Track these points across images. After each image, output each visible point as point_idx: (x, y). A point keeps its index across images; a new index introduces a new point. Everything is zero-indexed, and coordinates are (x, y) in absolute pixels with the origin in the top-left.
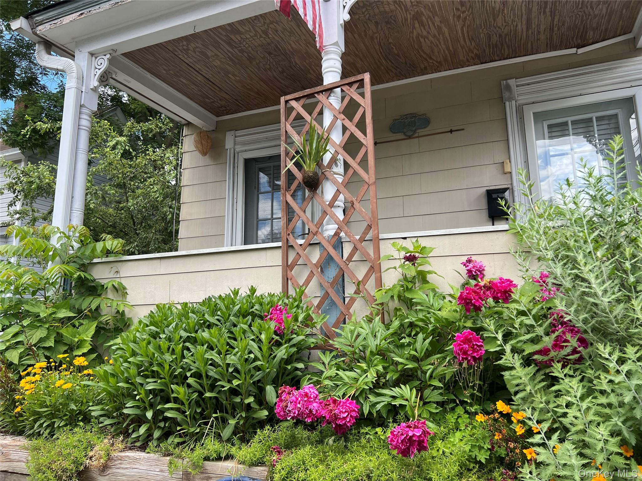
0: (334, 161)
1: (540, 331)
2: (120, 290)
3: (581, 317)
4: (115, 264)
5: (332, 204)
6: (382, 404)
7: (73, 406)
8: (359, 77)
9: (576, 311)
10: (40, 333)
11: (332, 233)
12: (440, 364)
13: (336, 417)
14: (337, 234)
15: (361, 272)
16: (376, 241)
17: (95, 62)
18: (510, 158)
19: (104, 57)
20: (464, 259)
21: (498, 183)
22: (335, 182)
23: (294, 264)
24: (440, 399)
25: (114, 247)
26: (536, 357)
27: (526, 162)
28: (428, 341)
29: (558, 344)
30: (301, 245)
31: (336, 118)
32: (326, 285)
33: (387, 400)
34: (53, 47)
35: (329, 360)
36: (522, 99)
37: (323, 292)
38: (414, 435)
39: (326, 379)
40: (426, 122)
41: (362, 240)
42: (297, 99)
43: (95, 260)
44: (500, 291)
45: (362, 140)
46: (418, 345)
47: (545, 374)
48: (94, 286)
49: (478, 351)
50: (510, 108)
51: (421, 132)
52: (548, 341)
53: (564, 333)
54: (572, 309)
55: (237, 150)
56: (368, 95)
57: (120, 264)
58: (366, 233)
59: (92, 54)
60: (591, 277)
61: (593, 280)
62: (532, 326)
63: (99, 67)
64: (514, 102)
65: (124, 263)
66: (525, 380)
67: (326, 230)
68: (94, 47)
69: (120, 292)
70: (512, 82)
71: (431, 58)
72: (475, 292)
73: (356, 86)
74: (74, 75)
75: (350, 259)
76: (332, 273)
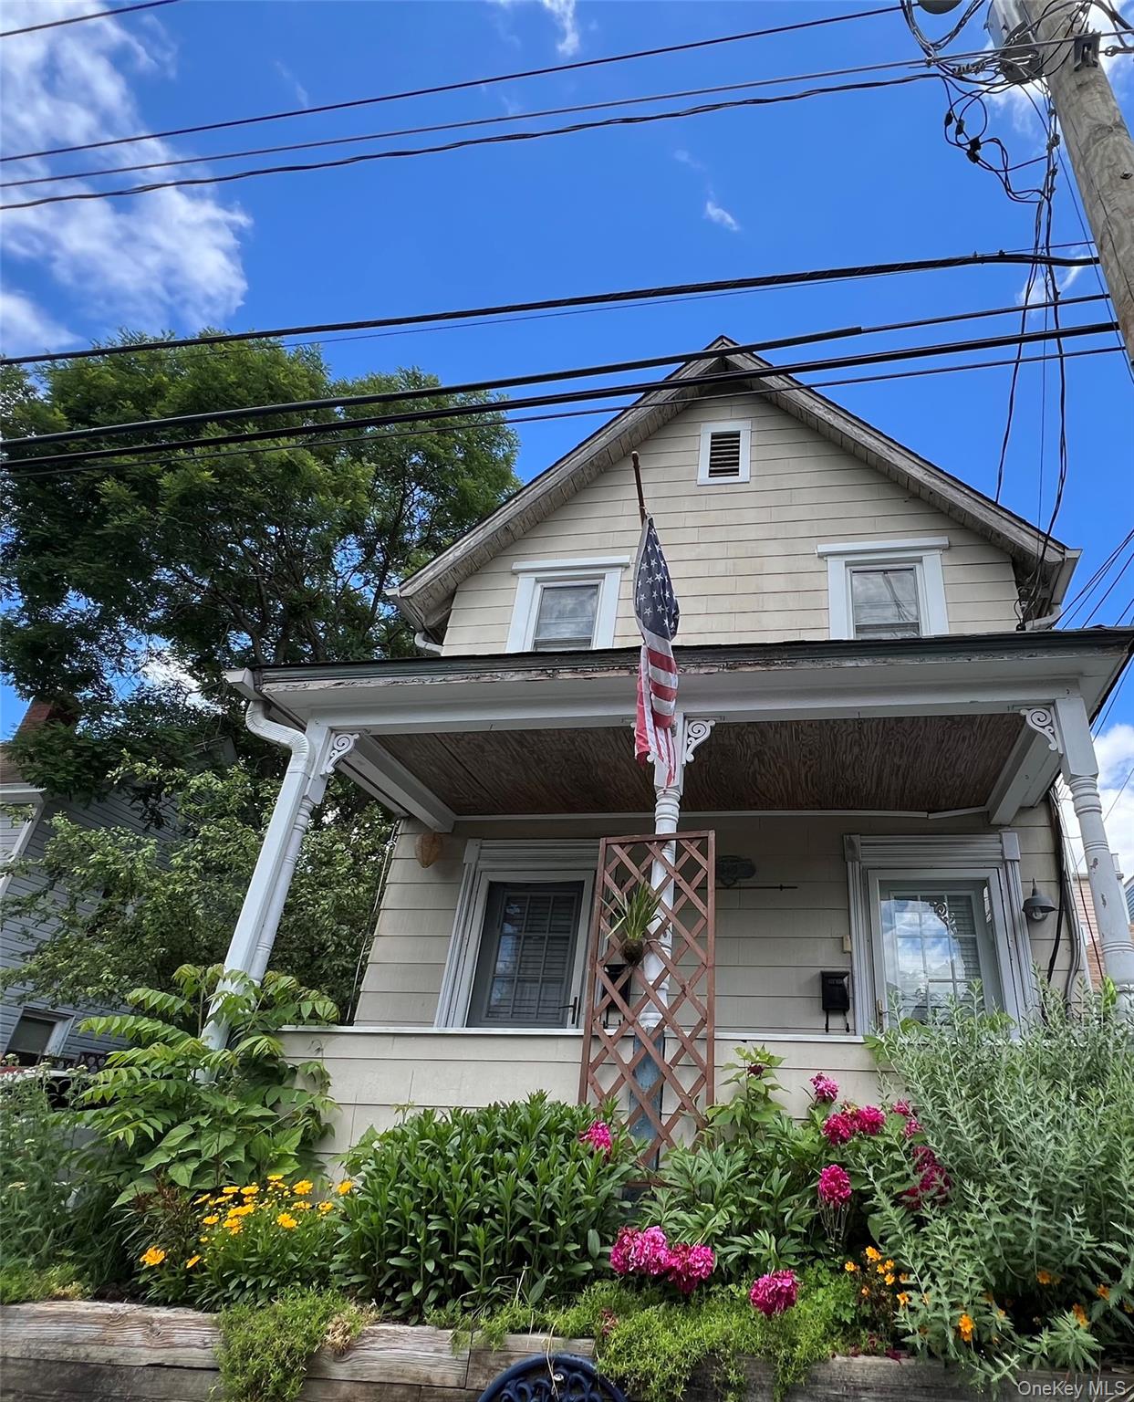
0: (662, 930)
1: (908, 1168)
2: (321, 1080)
3: (948, 1155)
4: (319, 1037)
5: (656, 986)
6: (734, 1255)
7: (292, 1257)
8: (703, 834)
9: (945, 1149)
10: (225, 1140)
11: (654, 1024)
12: (802, 1204)
13: (689, 1268)
14: (660, 1026)
15: (687, 1083)
16: (710, 1041)
17: (333, 741)
18: (850, 934)
19: (349, 736)
20: (814, 1075)
21: (836, 965)
22: (663, 957)
23: (599, 1062)
24: (798, 1249)
25: (327, 1012)
26: (904, 1197)
27: (870, 941)
28: (786, 1177)
29: (925, 1184)
30: (610, 1036)
31: (669, 877)
32: (639, 1097)
33: (739, 1250)
34: (273, 708)
35: (666, 1198)
36: (868, 861)
37: (634, 1107)
38: (783, 1286)
39: (669, 1220)
40: (751, 871)
41: (693, 1038)
42: (622, 845)
43: (286, 1028)
44: (868, 1122)
45: (701, 910)
46: (775, 1181)
47: (913, 1216)
48: (274, 1068)
49: (844, 1190)
50: (853, 870)
51: (743, 882)
52: (916, 1179)
53: (931, 1172)
54: (942, 1147)
55: (480, 867)
56: (712, 855)
57: (327, 1037)
58: (697, 1029)
59: (332, 730)
60: (958, 1116)
61: (959, 1119)
62: (902, 1163)
63: (339, 748)
64: (857, 863)
65: (334, 1037)
66: (896, 1221)
67: (644, 1019)
68: (337, 723)
69: (318, 1083)
70: (857, 839)
71: (764, 795)
72: (842, 1121)
73: (697, 843)
74: (305, 755)
75: (675, 1062)
76: (647, 1080)
